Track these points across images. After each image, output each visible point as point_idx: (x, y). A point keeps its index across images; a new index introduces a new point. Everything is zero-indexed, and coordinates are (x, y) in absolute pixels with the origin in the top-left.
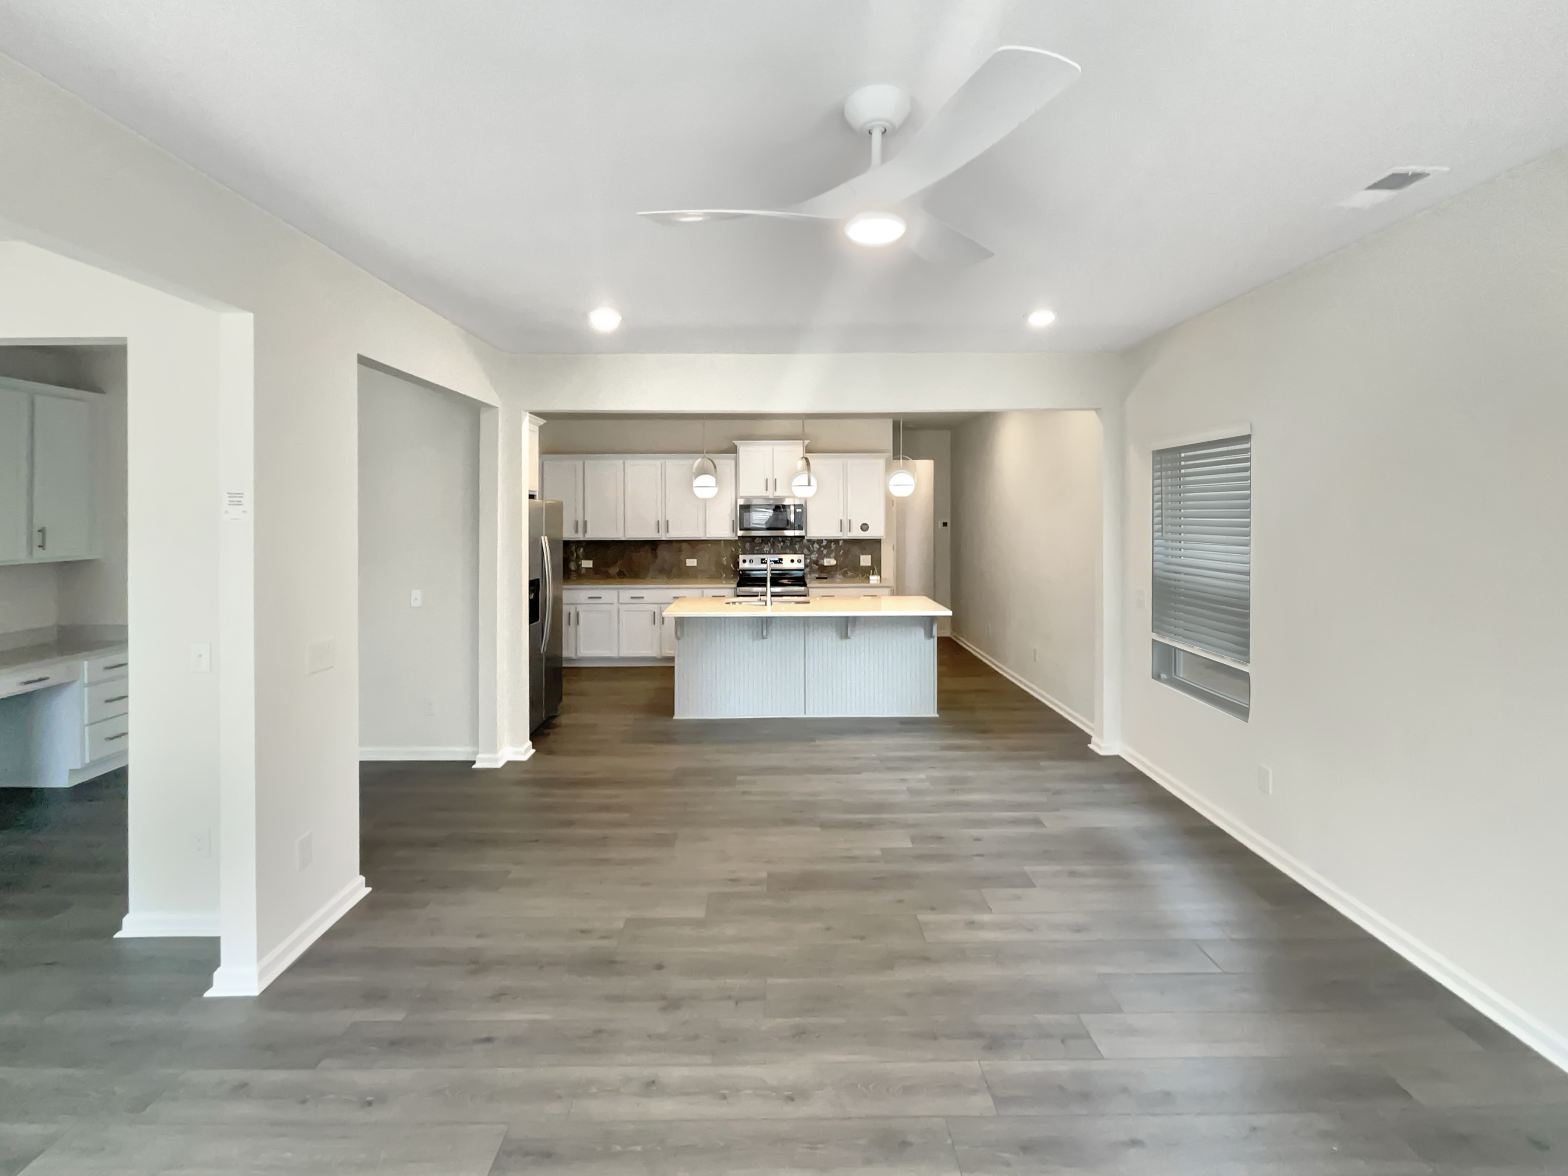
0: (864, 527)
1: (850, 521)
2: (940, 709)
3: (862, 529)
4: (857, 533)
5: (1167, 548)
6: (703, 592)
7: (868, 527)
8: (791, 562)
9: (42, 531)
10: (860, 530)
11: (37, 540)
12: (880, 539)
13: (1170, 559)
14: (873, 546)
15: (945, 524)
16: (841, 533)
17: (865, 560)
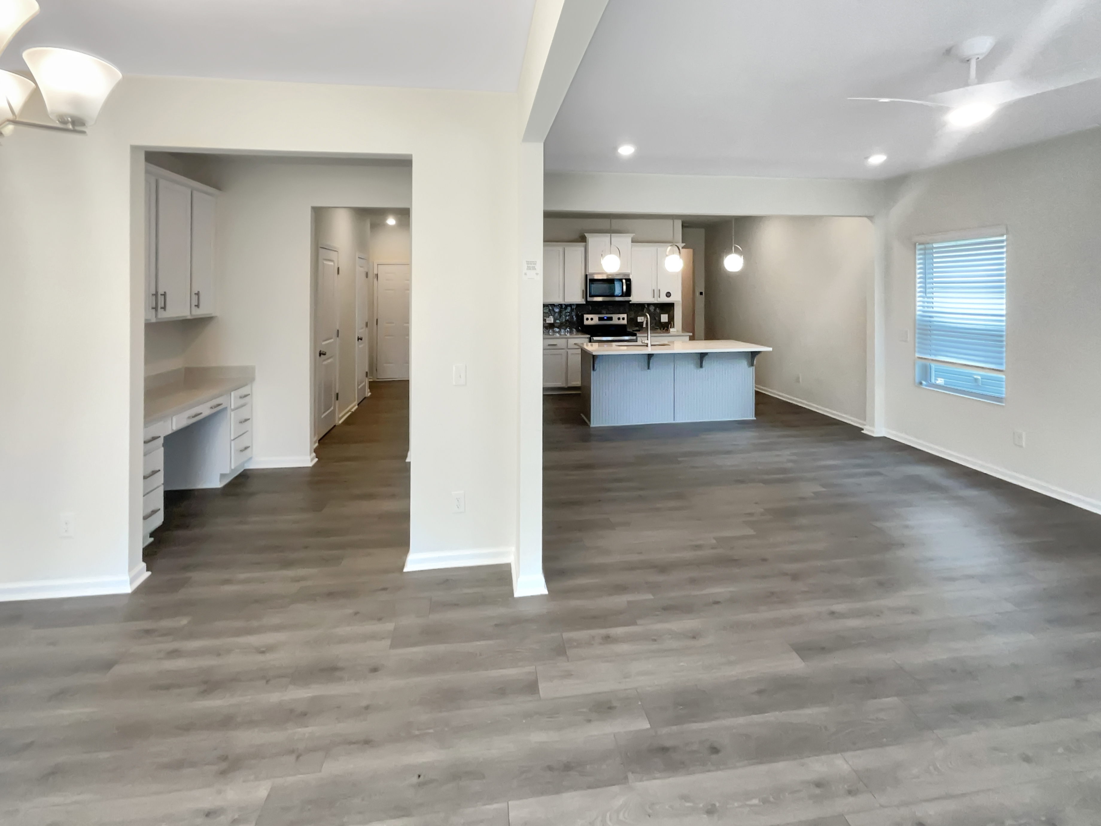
0: (668, 295)
1: (659, 290)
2: (757, 414)
3: (667, 296)
4: (664, 299)
5: (923, 302)
6: (568, 341)
7: (670, 295)
8: (621, 319)
9: (198, 294)
10: (666, 297)
11: (195, 302)
12: (673, 304)
13: (926, 309)
14: (668, 308)
15: (701, 293)
16: (654, 299)
17: (664, 318)
